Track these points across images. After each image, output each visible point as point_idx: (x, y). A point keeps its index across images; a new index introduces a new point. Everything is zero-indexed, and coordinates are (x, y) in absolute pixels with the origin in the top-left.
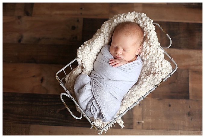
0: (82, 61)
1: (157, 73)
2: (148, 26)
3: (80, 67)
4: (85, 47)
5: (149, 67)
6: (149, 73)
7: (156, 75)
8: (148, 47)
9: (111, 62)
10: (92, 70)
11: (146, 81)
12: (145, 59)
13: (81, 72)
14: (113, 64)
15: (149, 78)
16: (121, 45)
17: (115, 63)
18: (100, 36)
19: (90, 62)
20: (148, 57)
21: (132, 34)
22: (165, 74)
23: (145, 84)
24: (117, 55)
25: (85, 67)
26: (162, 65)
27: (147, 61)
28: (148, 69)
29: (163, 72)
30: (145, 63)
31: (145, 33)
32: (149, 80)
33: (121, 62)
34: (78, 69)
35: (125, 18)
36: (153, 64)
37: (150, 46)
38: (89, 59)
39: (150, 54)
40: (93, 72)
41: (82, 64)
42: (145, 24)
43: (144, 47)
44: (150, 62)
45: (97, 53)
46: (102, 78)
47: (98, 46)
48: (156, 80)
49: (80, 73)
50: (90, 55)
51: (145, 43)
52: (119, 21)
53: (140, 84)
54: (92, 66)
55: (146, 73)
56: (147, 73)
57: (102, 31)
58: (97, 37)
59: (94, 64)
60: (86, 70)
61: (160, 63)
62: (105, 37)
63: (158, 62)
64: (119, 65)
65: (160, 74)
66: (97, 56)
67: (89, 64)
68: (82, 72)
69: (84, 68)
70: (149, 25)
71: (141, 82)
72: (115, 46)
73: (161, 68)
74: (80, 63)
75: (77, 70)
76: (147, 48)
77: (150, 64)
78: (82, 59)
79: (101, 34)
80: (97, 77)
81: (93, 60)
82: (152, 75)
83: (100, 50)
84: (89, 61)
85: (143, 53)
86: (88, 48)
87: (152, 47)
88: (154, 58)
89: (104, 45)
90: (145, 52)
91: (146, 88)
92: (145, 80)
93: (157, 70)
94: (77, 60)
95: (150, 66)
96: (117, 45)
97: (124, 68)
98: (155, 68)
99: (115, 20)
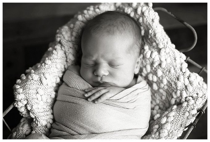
0: (26, 106)
1: (183, 100)
2: (146, 14)
3: (26, 121)
4: (30, 77)
5: (165, 94)
6: (167, 105)
7: (185, 104)
8: (155, 53)
9: (90, 94)
10: (51, 121)
11: (167, 122)
12: (155, 79)
13: (29, 131)
14: (93, 98)
15: (172, 114)
16: (103, 56)
17: (97, 95)
18: (55, 49)
19: (45, 107)
20: (160, 73)
21: (121, 28)
22: (200, 100)
23: (168, 127)
24: (99, 79)
25: (35, 117)
26: (191, 83)
27: (159, 82)
28: (164, 98)
29: (195, 95)
30: (155, 87)
31: (142, 28)
32: (172, 118)
33: (111, 91)
34: (23, 126)
35: (97, 10)
36: (173, 83)
37: (159, 50)
38: (40, 98)
39: (163, 65)
40: (54, 125)
41: (28, 112)
42: (139, 12)
43: (148, 56)
44: (165, 82)
45: (55, 85)
46: (75, 133)
47: (56, 70)
48: (187, 114)
49: (28, 133)
50: (41, 91)
51: (146, 47)
52: (87, 16)
53: (155, 130)
54: (49, 113)
55: (160, 108)
56: (162, 106)
57: (58, 39)
58: (50, 54)
59: (52, 108)
60: (39, 125)
61: (186, 80)
62: (67, 50)
63: (182, 78)
64: (108, 96)
65: (192, 102)
66: (56, 91)
67: (42, 110)
68: (32, 130)
69: (34, 120)
70: (147, 11)
71: (157, 126)
72: (90, 62)
73: (190, 88)
74: (22, 110)
75: (21, 128)
76: (153, 56)
77: (166, 87)
78: (25, 102)
79: (58, 47)
80: (65, 133)
81: (50, 101)
82: (175, 107)
83: (61, 79)
84: (41, 103)
85: (149, 67)
86: (35, 76)
87: (162, 51)
88: (172, 71)
89: (66, 67)
90: (152, 64)
91: (170, 135)
92: (164, 120)
93: (185, 95)
94: (16, 106)
95: (167, 91)
96: (94, 59)
97: (120, 101)
98: (179, 92)
99: (80, 17)
